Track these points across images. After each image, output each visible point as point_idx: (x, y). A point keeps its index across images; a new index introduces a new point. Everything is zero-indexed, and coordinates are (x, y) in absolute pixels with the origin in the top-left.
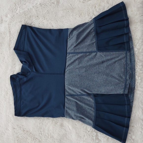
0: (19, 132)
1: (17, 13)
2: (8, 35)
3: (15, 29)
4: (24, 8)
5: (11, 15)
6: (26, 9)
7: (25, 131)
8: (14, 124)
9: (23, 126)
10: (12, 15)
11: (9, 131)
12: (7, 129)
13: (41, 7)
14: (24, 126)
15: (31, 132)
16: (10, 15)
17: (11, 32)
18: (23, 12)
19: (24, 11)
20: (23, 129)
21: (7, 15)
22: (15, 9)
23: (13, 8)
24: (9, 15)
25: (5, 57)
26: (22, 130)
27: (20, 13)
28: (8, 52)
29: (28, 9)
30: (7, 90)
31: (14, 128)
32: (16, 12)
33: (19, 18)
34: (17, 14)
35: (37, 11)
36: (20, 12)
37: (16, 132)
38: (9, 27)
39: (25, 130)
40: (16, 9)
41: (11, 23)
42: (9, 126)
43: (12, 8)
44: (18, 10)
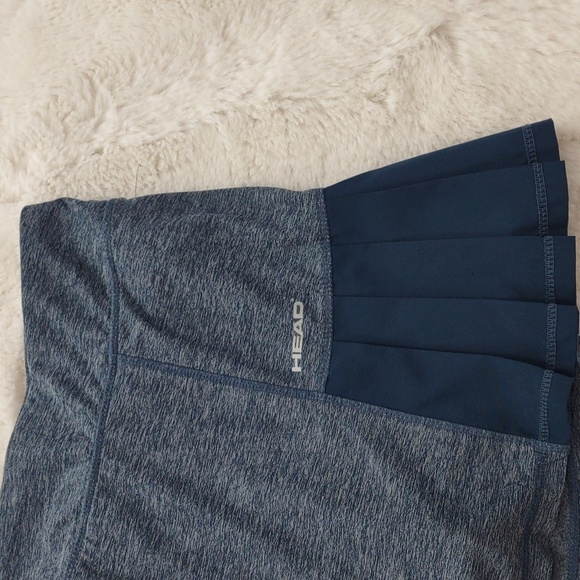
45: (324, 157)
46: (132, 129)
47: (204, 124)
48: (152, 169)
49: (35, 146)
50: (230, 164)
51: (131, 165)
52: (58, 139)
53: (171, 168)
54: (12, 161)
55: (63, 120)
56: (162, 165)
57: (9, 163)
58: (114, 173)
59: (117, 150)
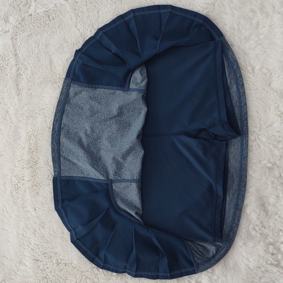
0: (48, 268)
1: (30, 13)
2: (14, 63)
3: (28, 49)
4: (45, 4)
5: (16, 18)
6: (52, 6)
7: (60, 265)
8: (37, 250)
9: (56, 253)
10: (20, 19)
11: (27, 266)
12: (21, 263)
13: (85, 3)
14: (58, 253)
15: (74, 266)
16: (14, 18)
17: (20, 55)
18: (45, 12)
19: (46, 10)
20: (58, 261)
21: (7, 18)
22: (26, 5)
23: (21, 2)
24: (11, 19)
25: (7, 112)
26: (54, 262)
27: (38, 14)
28: (16, 99)
29: (55, 5)
30: (16, 181)
31: (38, 260)
32: (27, 12)
33: (35, 25)
34: (31, 15)
35: (75, 9)
36: (38, 11)
37: (41, 267)
38: (14, 45)
39: (62, 262)
40: (28, 6)
41: (18, 36)
42: (24, 256)
43: (19, 3)
44: (32, 8)
45: (98, 12)
46: (40, 7)
47: (62, 4)
48: (48, 19)
49: (11, 15)
50: (71, 16)
51: (41, 18)
52: (18, 12)
53: (53, 19)
54: (5, 20)
55: (18, 6)
56: (51, 18)
57: (4, 21)
58: (36, 21)
59: (37, 14)
